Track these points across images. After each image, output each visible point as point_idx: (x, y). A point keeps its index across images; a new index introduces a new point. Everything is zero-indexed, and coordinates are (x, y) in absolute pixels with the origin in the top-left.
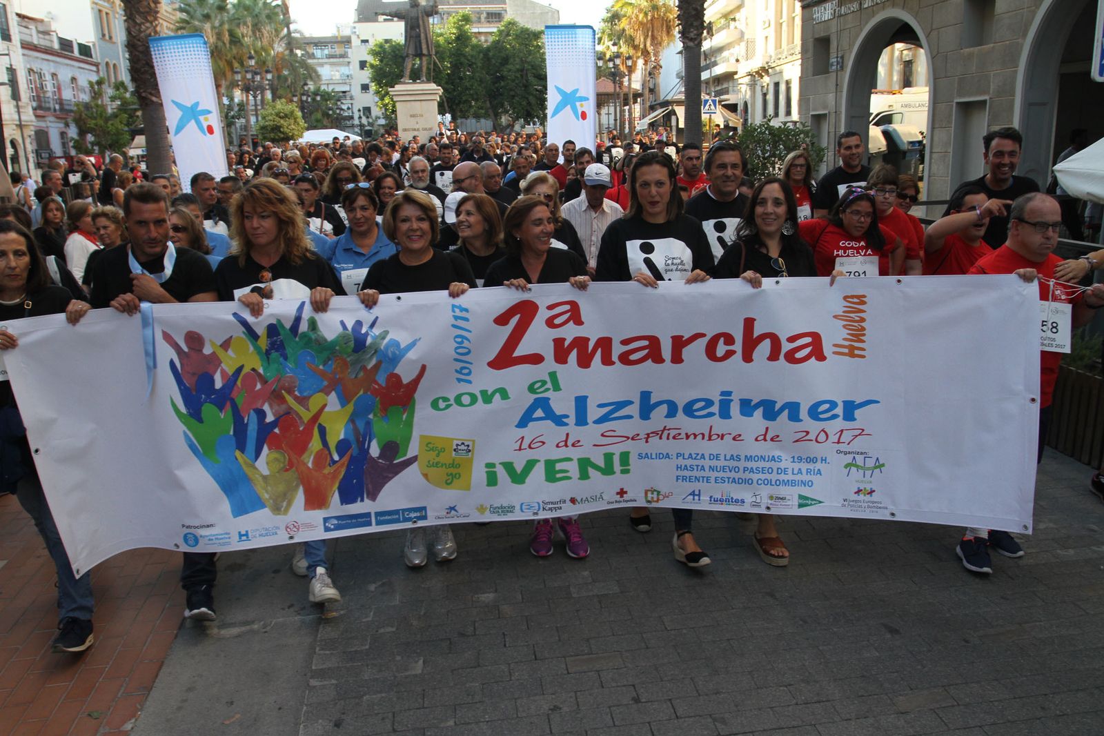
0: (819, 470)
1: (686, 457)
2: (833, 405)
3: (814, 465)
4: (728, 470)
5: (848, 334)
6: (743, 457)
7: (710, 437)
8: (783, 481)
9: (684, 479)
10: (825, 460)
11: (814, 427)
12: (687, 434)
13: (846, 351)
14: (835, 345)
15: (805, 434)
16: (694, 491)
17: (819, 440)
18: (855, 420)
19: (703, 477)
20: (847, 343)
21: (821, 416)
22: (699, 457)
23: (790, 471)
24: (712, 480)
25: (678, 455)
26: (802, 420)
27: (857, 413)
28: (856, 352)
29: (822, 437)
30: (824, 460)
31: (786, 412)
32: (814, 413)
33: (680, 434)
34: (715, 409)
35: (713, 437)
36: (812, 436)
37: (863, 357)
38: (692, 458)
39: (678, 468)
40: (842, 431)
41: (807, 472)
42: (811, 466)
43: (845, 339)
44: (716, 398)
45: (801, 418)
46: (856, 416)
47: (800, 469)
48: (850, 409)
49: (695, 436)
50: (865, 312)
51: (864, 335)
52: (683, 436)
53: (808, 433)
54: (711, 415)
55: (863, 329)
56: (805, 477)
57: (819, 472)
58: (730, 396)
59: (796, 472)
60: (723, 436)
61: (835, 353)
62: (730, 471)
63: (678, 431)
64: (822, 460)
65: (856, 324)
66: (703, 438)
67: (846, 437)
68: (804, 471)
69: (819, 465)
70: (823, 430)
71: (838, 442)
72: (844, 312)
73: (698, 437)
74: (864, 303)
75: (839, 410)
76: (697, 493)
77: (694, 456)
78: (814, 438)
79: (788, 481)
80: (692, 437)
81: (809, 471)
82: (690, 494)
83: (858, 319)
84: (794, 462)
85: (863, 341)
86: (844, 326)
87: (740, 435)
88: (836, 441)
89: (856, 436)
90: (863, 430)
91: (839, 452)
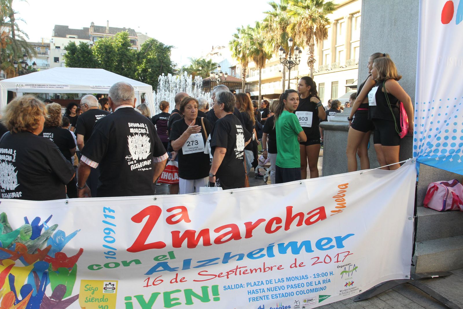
0: (329, 279)
1: (252, 285)
2: (330, 240)
3: (327, 277)
4: (278, 289)
5: (338, 204)
6: (285, 280)
7: (264, 269)
8: (311, 290)
9: (254, 299)
10: (332, 273)
11: (322, 254)
12: (251, 270)
16: (260, 306)
17: (326, 261)
18: (344, 247)
19: (264, 296)
20: (337, 209)
21: (324, 247)
22: (260, 284)
23: (314, 283)
24: (270, 297)
25: (248, 284)
27: (344, 243)
29: (328, 260)
30: (331, 273)
31: (304, 247)
32: (319, 245)
33: (247, 270)
34: (265, 252)
35: (267, 269)
36: (321, 259)
38: (256, 285)
39: (248, 293)
40: (338, 254)
41: (323, 282)
42: (325, 278)
43: (336, 207)
44: (265, 247)
45: (313, 250)
46: (344, 245)
47: (319, 281)
48: (340, 241)
49: (256, 270)
52: (249, 271)
53: (318, 258)
54: (263, 256)
56: (322, 285)
57: (329, 281)
58: (273, 244)
59: (317, 283)
60: (272, 268)
62: (280, 290)
63: (245, 269)
64: (330, 273)
65: (341, 198)
66: (261, 271)
67: (341, 257)
68: (321, 282)
69: (329, 277)
70: (327, 256)
71: (338, 262)
73: (257, 271)
75: (334, 243)
76: (262, 307)
77: (257, 283)
78: (323, 261)
79: (313, 289)
80: (254, 271)
81: (324, 282)
83: (342, 195)
84: (315, 277)
87: (281, 266)
88: (337, 261)
89: (346, 256)
90: (349, 252)
91: (338, 267)
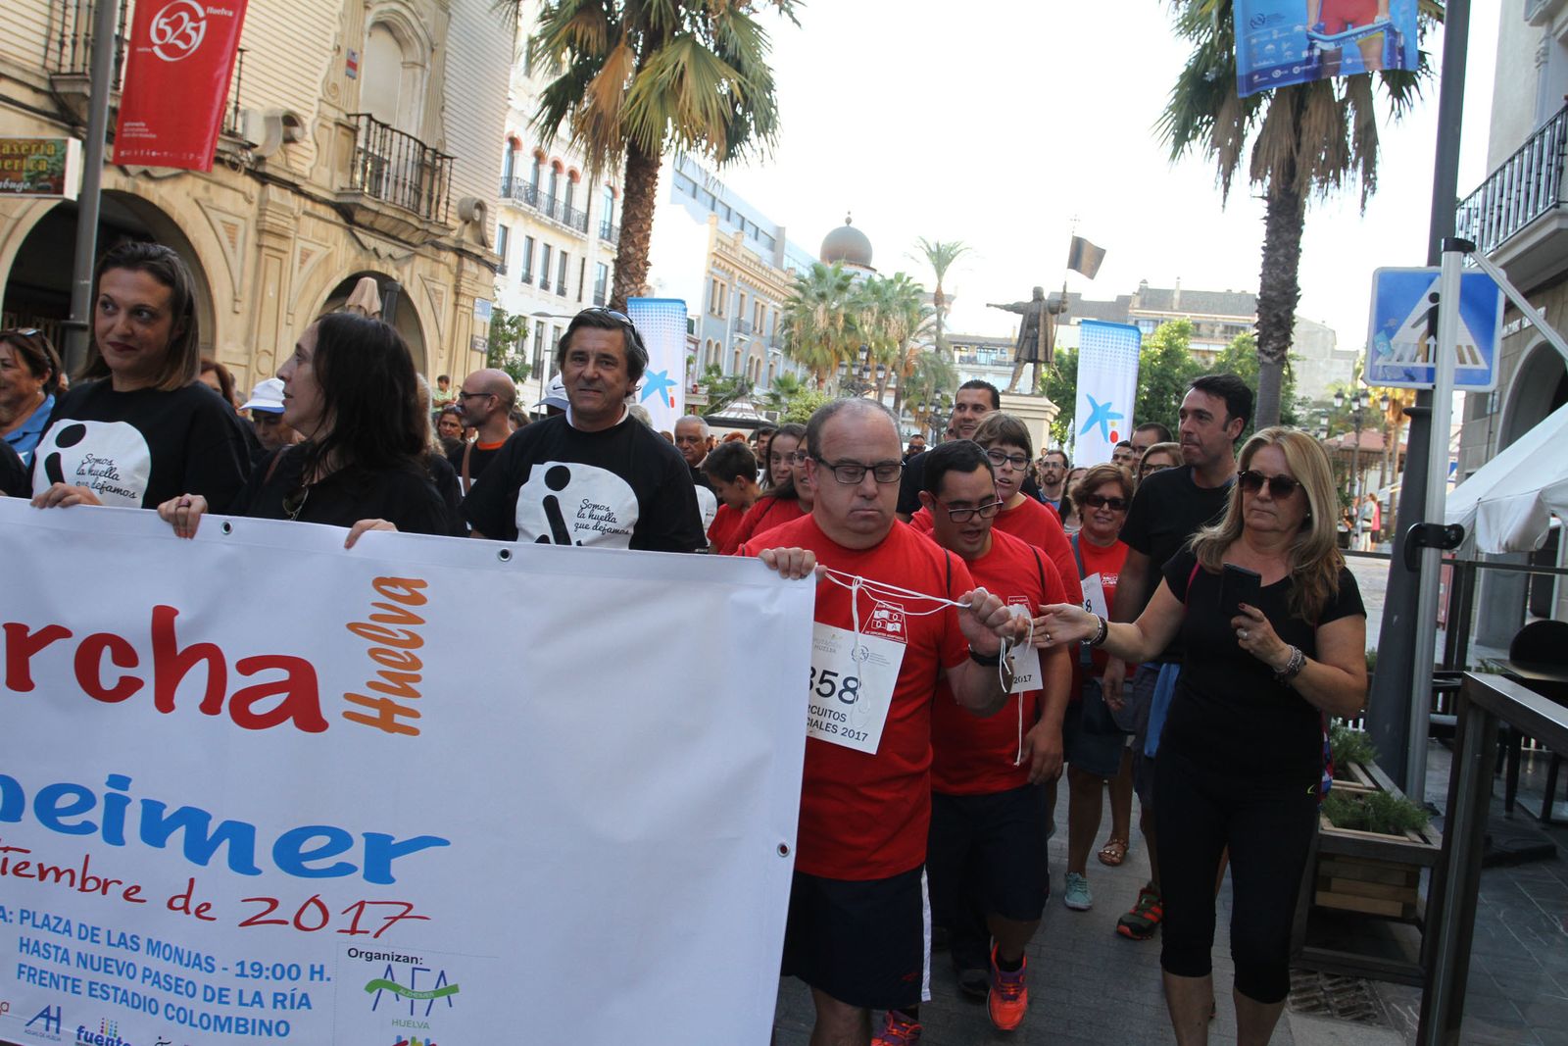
0: (305, 996)
1: (39, 922)
2: (340, 840)
3: (294, 984)
4: (114, 969)
5: (381, 673)
6: (143, 944)
7: (84, 881)
8: (217, 1018)
9: (33, 974)
10: (321, 972)
11: (292, 890)
12: (41, 866)
13: (375, 713)
14: (350, 697)
15: (268, 905)
16: (48, 1009)
17: (303, 921)
18: (391, 880)
19: (66, 978)
20: (377, 695)
21: (309, 865)
22: (61, 928)
23: (233, 997)
24: (84, 988)
25: (25, 915)
26: (259, 872)
27: (397, 865)
28: (399, 719)
29: (312, 916)
30: (317, 972)
31: (225, 845)
32: (289, 854)
33: (27, 864)
34: (96, 815)
35: (91, 884)
36: (282, 912)
37: (414, 732)
38: (48, 925)
39: (22, 945)
40: (362, 904)
41: (276, 1002)
42: (285, 986)
43: (372, 685)
44: (101, 790)
45: (256, 865)
46: (393, 873)
47: (258, 994)
48: (381, 854)
49: (58, 874)
50: (421, 621)
51: (417, 678)
52: (33, 870)
53: (274, 903)
54: (87, 828)
55: (416, 664)
56: (269, 1014)
57: (306, 1001)
58: (126, 788)
59: (247, 999)
60: (106, 884)
61: (349, 715)
62: (120, 973)
63: (23, 857)
64: (313, 972)
65: (400, 651)
66: (72, 884)
67: (371, 919)
68: (268, 1000)
69: (303, 985)
70: (314, 900)
71: (353, 931)
72: (374, 617)
73: (63, 878)
74: (419, 600)
75: (356, 855)
76: (54, 1014)
77: (53, 922)
78: (291, 919)
79: (229, 1019)
80: (52, 875)
81: (279, 1000)
82: (41, 1015)
83: (407, 638)
84: (242, 975)
85: (415, 695)
86: (373, 653)
87: (138, 889)
88: (349, 928)
89: (395, 919)
90: (410, 907)
91: (354, 953)
